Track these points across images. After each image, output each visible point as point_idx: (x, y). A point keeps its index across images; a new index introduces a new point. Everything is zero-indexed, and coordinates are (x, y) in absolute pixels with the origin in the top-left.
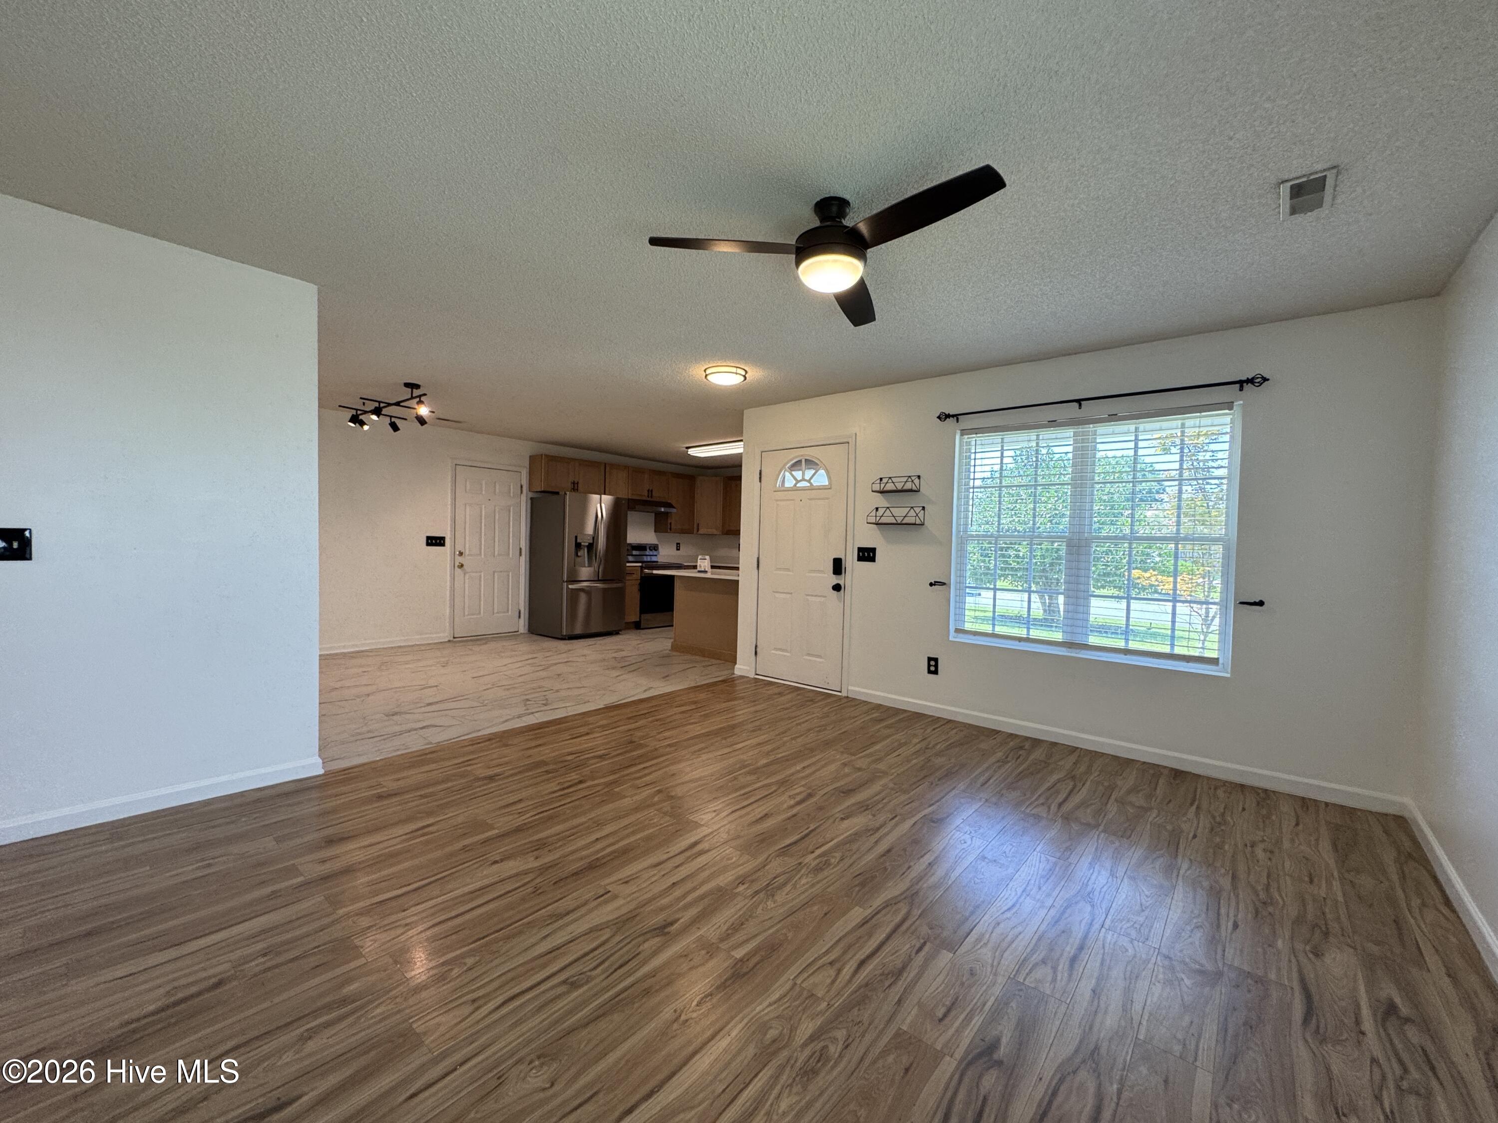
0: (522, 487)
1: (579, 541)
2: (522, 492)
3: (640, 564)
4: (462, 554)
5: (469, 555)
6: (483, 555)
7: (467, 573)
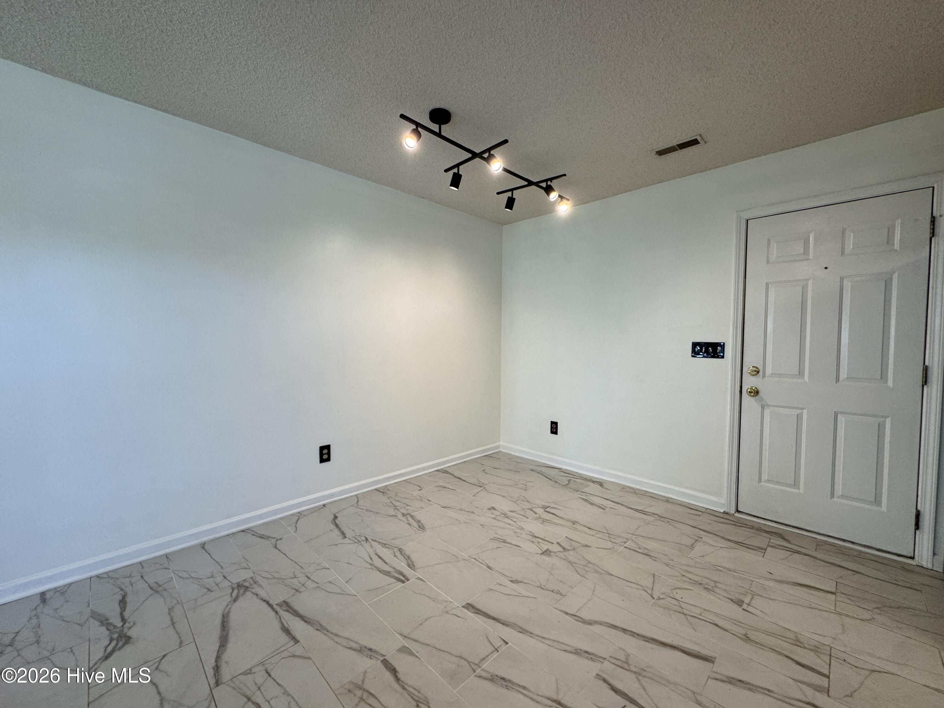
0: (933, 221)
4: (758, 372)
5: (773, 375)
6: (805, 376)
7: (768, 406)
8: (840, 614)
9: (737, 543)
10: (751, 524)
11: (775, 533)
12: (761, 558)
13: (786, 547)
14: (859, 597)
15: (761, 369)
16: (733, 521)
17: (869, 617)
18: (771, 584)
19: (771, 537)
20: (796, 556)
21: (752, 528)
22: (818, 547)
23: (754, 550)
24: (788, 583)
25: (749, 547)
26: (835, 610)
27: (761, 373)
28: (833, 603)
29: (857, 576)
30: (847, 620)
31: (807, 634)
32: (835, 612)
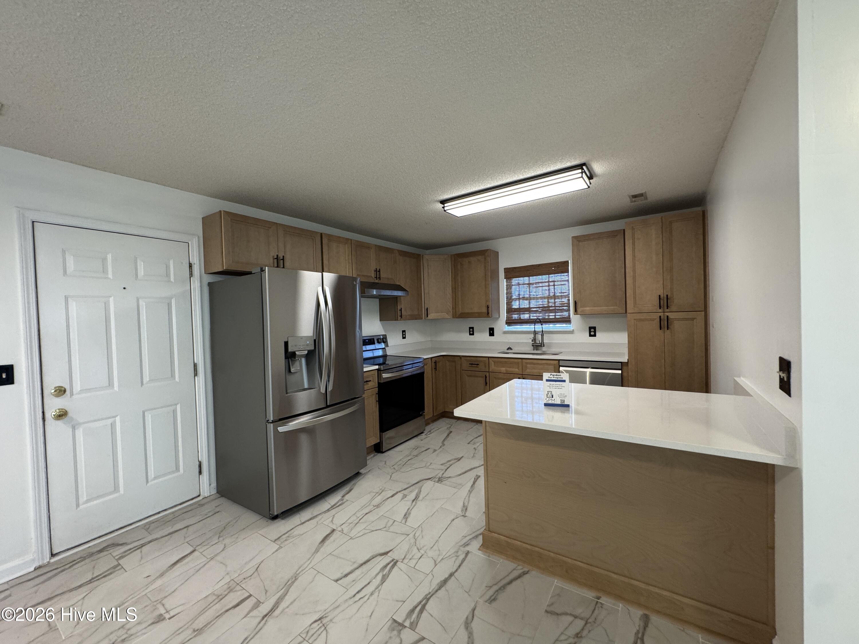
0: (190, 266)
1: (290, 350)
2: (191, 274)
3: (377, 367)
4: (65, 391)
5: (82, 391)
6: (115, 386)
7: (80, 424)
8: (212, 559)
9: (90, 582)
10: (79, 557)
11: (108, 546)
12: (126, 573)
13: (130, 549)
14: (207, 540)
15: (67, 387)
16: (56, 569)
17: (222, 546)
18: (159, 582)
19: (109, 552)
20: (144, 549)
21: (83, 559)
22: (149, 530)
23: (111, 573)
24: (167, 571)
25: (104, 575)
26: (208, 559)
27: (68, 392)
28: (202, 556)
29: (190, 528)
30: (219, 558)
31: (217, 587)
32: (209, 560)
